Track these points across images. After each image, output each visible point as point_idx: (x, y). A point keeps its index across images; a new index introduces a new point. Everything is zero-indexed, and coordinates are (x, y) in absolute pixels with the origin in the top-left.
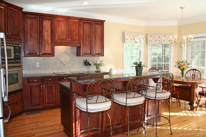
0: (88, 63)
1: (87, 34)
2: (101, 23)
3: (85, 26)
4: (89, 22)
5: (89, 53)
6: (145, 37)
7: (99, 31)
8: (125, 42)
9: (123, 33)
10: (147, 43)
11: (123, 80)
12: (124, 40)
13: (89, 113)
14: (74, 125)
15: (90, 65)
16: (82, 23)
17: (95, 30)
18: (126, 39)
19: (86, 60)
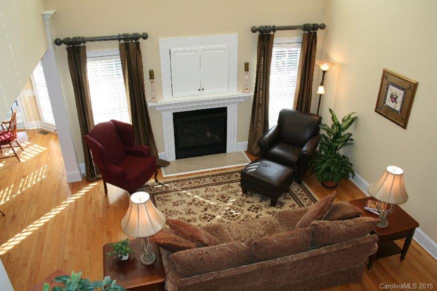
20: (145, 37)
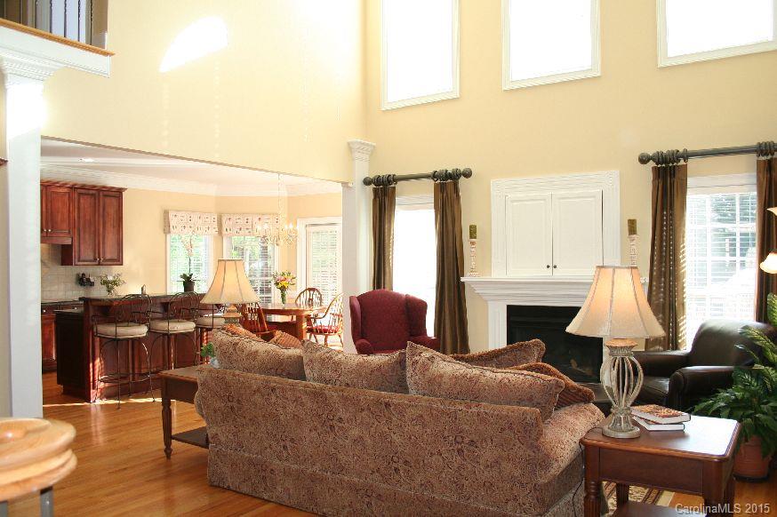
0: (88, 280)
1: (88, 217)
2: (118, 194)
3: (82, 201)
4: (91, 192)
5: (92, 258)
6: (216, 220)
7: (112, 211)
8: (169, 232)
9: (166, 213)
10: (220, 232)
11: (163, 301)
12: (167, 229)
13: (119, 340)
14: (91, 365)
15: (92, 284)
16: (76, 195)
17: (104, 210)
18: (171, 227)
19: (83, 274)
20: (468, 174)
